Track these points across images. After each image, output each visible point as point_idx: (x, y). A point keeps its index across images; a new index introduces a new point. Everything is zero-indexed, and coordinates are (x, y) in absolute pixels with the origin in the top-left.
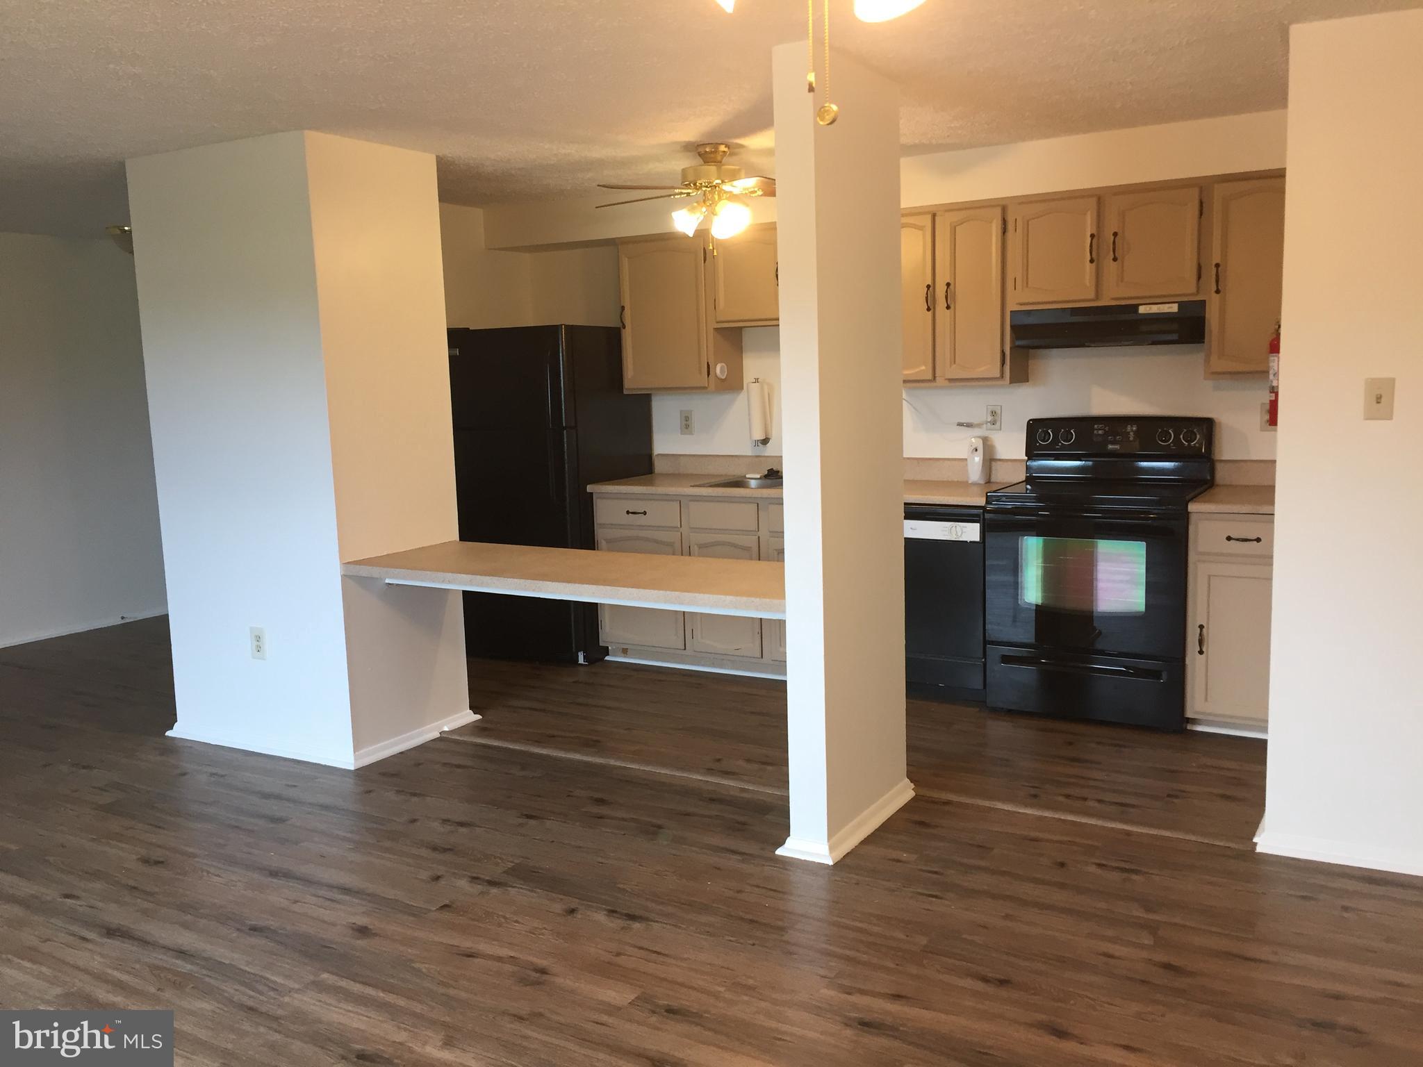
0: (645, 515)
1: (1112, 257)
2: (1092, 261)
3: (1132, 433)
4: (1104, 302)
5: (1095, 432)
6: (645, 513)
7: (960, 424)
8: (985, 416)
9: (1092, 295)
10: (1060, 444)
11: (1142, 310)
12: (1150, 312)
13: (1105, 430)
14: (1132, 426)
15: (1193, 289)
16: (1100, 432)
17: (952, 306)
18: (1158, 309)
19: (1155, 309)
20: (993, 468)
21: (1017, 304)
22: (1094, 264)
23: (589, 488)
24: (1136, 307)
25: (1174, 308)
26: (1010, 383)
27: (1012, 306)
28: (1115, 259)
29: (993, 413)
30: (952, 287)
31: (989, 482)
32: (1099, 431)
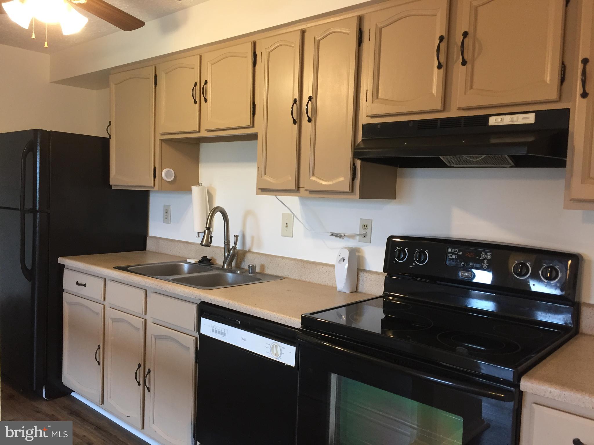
0: (85, 286)
1: (461, 60)
2: (440, 67)
3: (486, 262)
4: (453, 113)
5: (449, 255)
6: (85, 285)
7: (333, 235)
8: (357, 229)
9: (438, 106)
10: (414, 264)
11: (493, 121)
12: (501, 124)
13: (458, 255)
14: (486, 254)
15: (554, 95)
16: (454, 256)
17: (313, 120)
18: (512, 120)
19: (507, 120)
20: (361, 279)
21: (368, 116)
22: (442, 70)
23: (61, 260)
24: (486, 118)
25: (530, 119)
26: (359, 199)
27: (364, 120)
28: (464, 63)
29: (365, 227)
30: (314, 100)
31: (355, 291)
32: (452, 255)
